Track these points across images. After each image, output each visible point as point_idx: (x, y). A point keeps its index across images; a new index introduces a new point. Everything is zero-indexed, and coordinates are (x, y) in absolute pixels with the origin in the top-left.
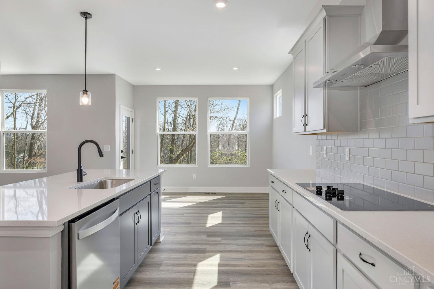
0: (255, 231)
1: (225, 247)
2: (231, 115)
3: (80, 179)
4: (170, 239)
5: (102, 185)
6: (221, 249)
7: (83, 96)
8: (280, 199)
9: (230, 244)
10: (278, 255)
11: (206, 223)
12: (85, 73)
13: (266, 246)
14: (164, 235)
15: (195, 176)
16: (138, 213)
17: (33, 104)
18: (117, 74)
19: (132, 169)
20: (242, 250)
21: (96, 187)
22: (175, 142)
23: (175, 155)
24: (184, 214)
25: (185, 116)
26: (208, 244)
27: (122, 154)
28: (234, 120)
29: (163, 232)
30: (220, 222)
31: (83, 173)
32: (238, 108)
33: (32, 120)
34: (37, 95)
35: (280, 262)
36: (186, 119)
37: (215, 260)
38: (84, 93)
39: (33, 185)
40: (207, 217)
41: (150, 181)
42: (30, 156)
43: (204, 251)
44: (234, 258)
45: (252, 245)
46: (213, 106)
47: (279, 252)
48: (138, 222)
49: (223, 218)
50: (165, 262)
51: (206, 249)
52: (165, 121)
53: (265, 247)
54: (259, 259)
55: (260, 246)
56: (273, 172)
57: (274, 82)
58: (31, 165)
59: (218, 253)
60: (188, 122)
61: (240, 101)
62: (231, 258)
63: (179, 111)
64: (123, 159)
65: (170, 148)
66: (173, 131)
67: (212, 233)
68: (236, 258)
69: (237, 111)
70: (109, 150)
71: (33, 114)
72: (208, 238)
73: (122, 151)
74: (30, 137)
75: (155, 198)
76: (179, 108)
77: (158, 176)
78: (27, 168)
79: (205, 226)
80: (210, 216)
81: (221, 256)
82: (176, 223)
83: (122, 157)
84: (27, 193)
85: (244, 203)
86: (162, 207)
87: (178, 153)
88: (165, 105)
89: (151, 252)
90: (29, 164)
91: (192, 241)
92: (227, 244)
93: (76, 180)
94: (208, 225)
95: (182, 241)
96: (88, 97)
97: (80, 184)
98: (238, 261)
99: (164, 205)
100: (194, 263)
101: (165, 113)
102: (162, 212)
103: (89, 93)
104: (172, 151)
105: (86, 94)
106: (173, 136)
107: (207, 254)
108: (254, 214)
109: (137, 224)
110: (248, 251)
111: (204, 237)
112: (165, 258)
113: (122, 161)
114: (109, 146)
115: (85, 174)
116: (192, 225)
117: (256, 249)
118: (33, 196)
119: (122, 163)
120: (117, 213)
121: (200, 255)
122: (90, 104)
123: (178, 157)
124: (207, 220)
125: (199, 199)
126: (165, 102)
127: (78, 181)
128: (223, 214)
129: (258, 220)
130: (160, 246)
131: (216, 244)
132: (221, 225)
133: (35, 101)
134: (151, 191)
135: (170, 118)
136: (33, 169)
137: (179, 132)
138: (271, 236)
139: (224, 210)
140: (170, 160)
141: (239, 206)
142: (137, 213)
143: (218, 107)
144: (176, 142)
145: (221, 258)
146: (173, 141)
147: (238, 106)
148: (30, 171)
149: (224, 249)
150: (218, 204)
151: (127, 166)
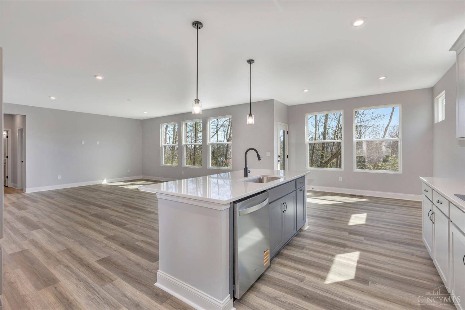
0: (405, 239)
1: (367, 247)
2: (384, 123)
3: (246, 175)
4: (313, 229)
5: (260, 180)
6: (362, 248)
7: (249, 118)
8: (435, 210)
9: (372, 245)
10: (432, 269)
11: (348, 222)
12: (250, 102)
13: (418, 256)
14: (309, 225)
15: (340, 179)
16: (285, 204)
17: (228, 126)
18: (274, 99)
19: (287, 170)
20: (387, 254)
21: (256, 182)
22: (325, 149)
23: (325, 159)
24: (328, 211)
25: (334, 127)
26: (350, 241)
27: (279, 159)
28: (387, 128)
29: (308, 222)
30: (364, 222)
31: (248, 171)
32: (391, 116)
33: (227, 135)
34: (229, 119)
35: (435, 278)
36: (336, 130)
37: (355, 256)
38: (250, 116)
39: (228, 178)
40: (350, 216)
41: (295, 180)
42: (226, 159)
43: (344, 246)
44: (376, 260)
45: (400, 252)
46: (363, 115)
47: (434, 266)
48: (285, 211)
49: (367, 219)
50: (307, 246)
51: (347, 244)
52: (316, 132)
53: (416, 257)
54: (406, 268)
55: (409, 255)
56: (426, 181)
57: (434, 85)
58: (226, 164)
59: (358, 251)
60: (337, 132)
61: (393, 108)
62: (372, 259)
63: (329, 123)
64: (279, 162)
65: (322, 154)
66: (323, 140)
67: (355, 231)
68: (378, 260)
69: (391, 118)
70: (270, 155)
71: (228, 132)
72: (349, 235)
73: (279, 156)
74: (226, 146)
75: (300, 194)
76: (329, 121)
77: (303, 177)
78: (224, 166)
79: (347, 224)
80: (353, 216)
81: (360, 254)
82: (321, 217)
83: (279, 161)
84: (224, 182)
85: (394, 209)
86: (307, 202)
87: (328, 158)
88: (316, 119)
89: (296, 236)
90: (225, 164)
91: (333, 234)
92: (370, 245)
93: (244, 175)
94: (350, 224)
95: (324, 233)
96: (252, 118)
97: (246, 179)
98: (381, 263)
99: (308, 200)
100: (334, 254)
101: (316, 125)
102: (306, 205)
103: (253, 116)
104: (322, 157)
105: (251, 116)
106: (323, 144)
107: (347, 249)
108: (406, 221)
109: (283, 212)
110: (394, 257)
111: (346, 234)
112: (308, 243)
113: (279, 164)
114: (270, 152)
115: (250, 172)
116: (334, 221)
117: (404, 256)
118: (228, 185)
119: (279, 165)
120: (267, 201)
121: (340, 248)
122: (254, 123)
123: (327, 162)
124: (349, 219)
125: (344, 199)
126: (316, 116)
127: (245, 177)
128: (367, 216)
129: (410, 228)
130: (303, 233)
131: (358, 243)
132: (364, 226)
133: (228, 123)
134: (296, 188)
135: (321, 129)
136: (227, 167)
137: (330, 140)
138: (424, 247)
139: (370, 212)
140: (320, 164)
141: (387, 211)
142: (283, 204)
143: (369, 116)
144: (327, 149)
145: (361, 256)
146: (323, 148)
147: (391, 113)
148: (226, 168)
149: (365, 249)
150: (364, 207)
151: (283, 167)
